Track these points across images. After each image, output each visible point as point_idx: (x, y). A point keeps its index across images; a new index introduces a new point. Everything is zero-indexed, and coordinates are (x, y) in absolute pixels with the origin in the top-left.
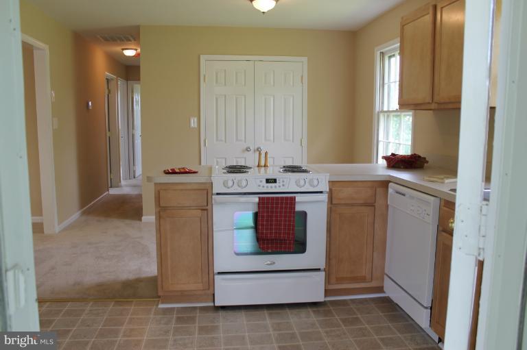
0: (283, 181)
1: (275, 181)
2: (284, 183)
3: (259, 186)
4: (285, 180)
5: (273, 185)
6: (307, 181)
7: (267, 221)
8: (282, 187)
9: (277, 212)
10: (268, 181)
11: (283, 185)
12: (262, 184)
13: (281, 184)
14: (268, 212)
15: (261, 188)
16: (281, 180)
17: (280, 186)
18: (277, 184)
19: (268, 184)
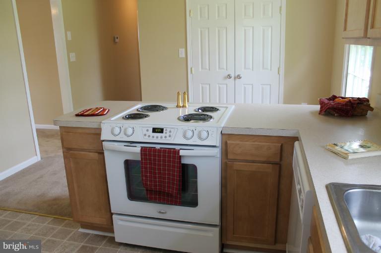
0: (170, 132)
1: (161, 131)
2: (171, 134)
3: (145, 135)
4: (172, 130)
5: (159, 135)
6: (196, 133)
7: (151, 173)
8: (168, 138)
9: (159, 165)
10: (155, 130)
11: (170, 136)
12: (148, 134)
13: (167, 135)
14: (150, 164)
15: (147, 137)
16: (168, 130)
17: (166, 137)
18: (163, 135)
19: (154, 133)
